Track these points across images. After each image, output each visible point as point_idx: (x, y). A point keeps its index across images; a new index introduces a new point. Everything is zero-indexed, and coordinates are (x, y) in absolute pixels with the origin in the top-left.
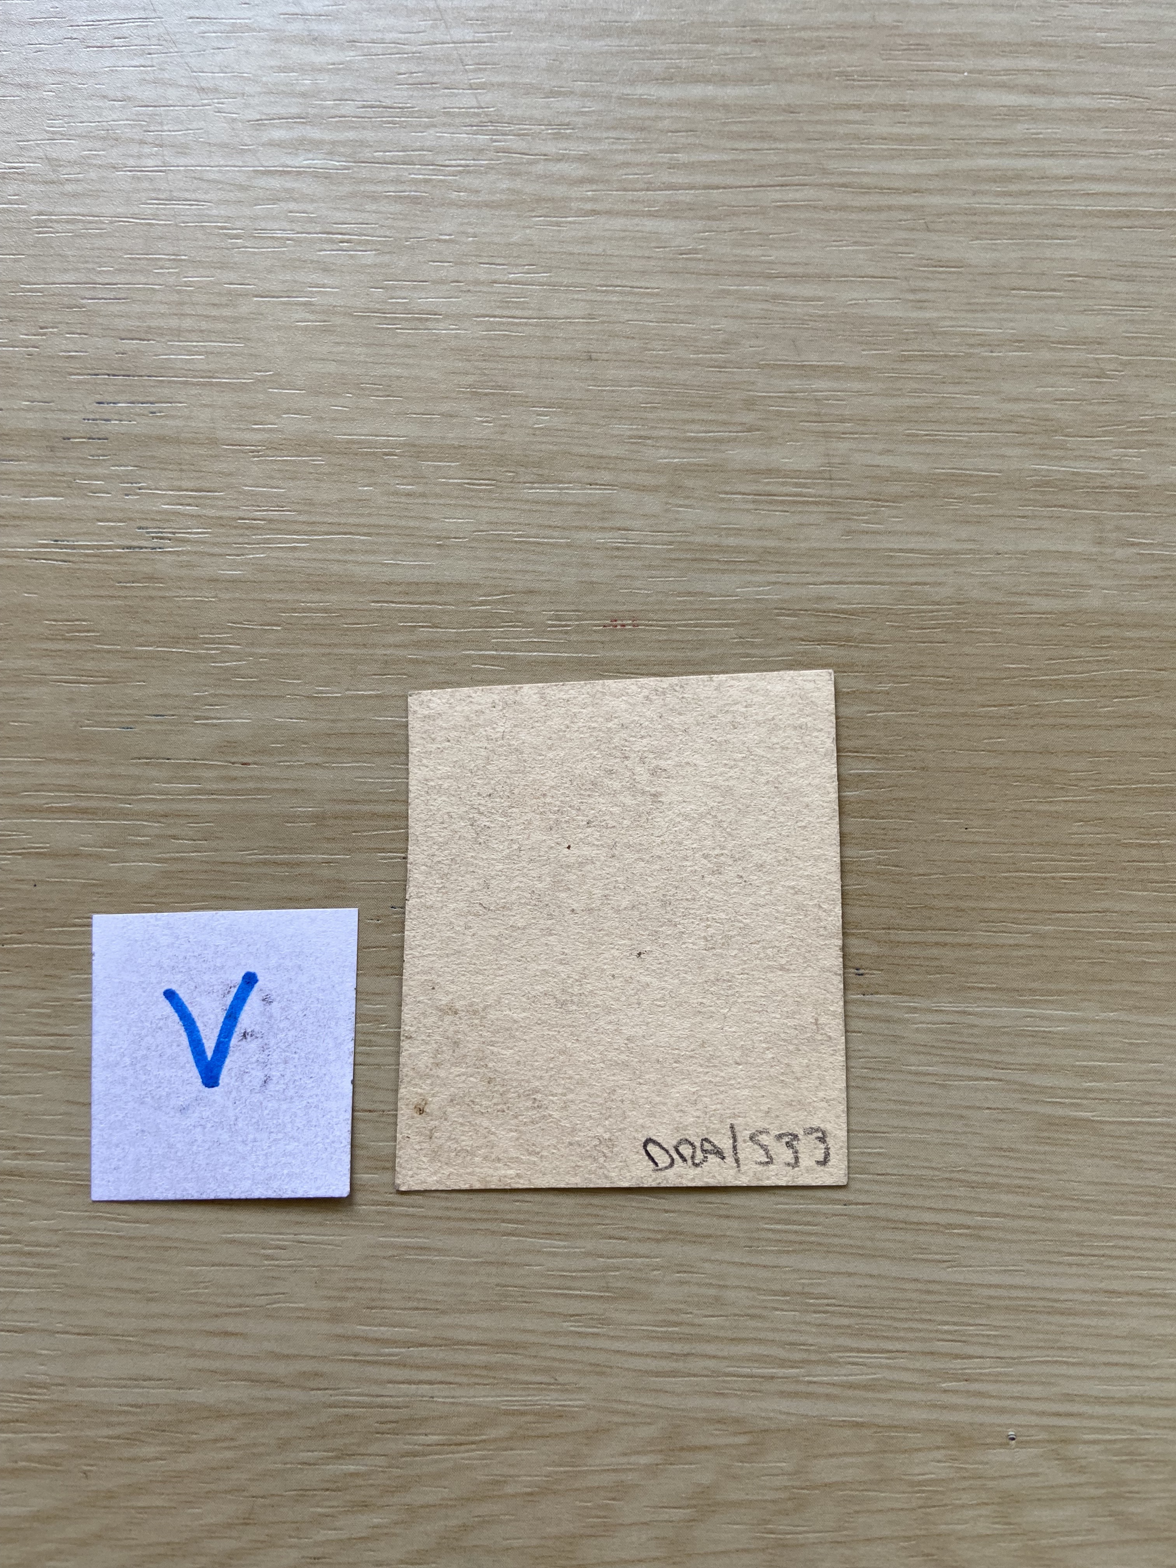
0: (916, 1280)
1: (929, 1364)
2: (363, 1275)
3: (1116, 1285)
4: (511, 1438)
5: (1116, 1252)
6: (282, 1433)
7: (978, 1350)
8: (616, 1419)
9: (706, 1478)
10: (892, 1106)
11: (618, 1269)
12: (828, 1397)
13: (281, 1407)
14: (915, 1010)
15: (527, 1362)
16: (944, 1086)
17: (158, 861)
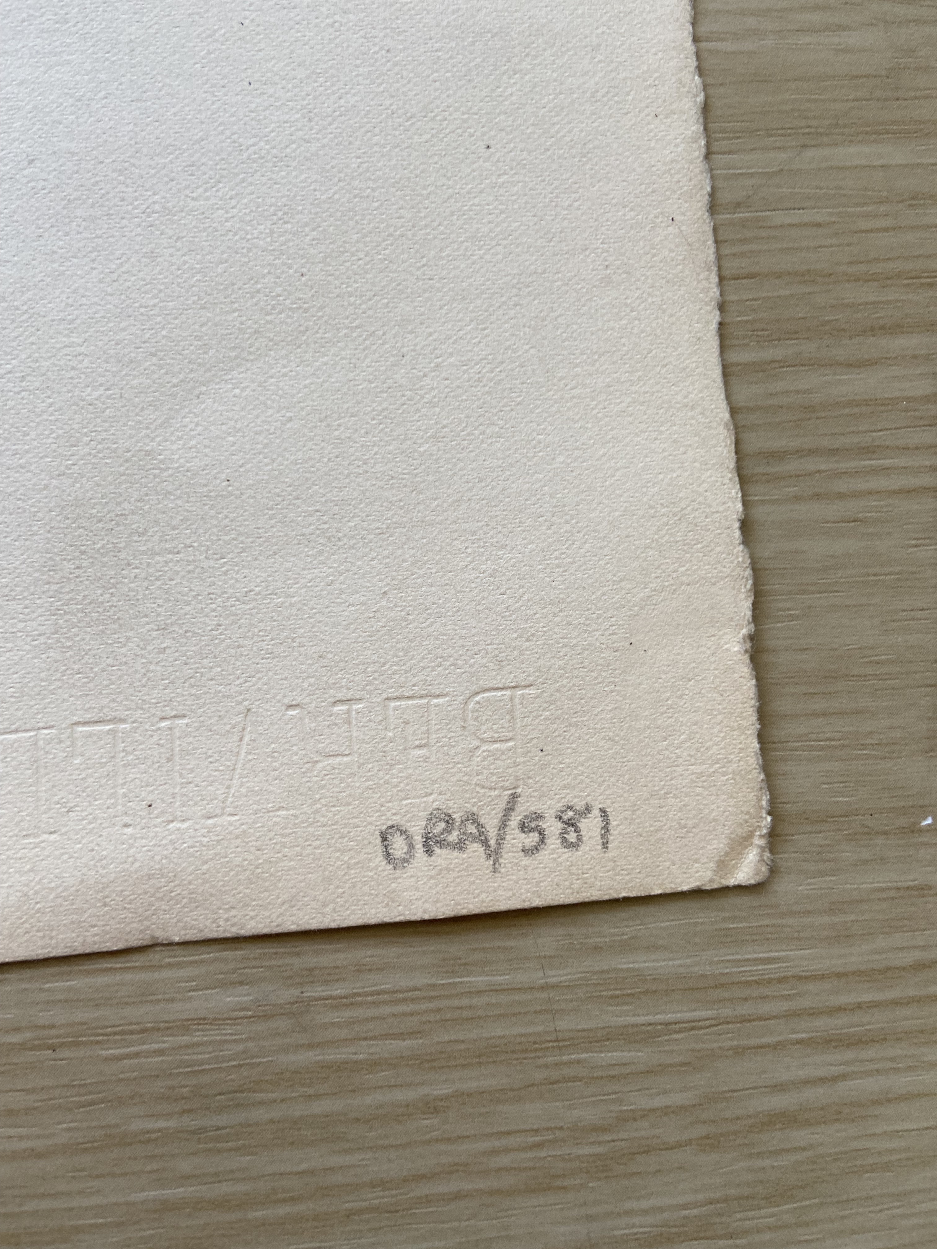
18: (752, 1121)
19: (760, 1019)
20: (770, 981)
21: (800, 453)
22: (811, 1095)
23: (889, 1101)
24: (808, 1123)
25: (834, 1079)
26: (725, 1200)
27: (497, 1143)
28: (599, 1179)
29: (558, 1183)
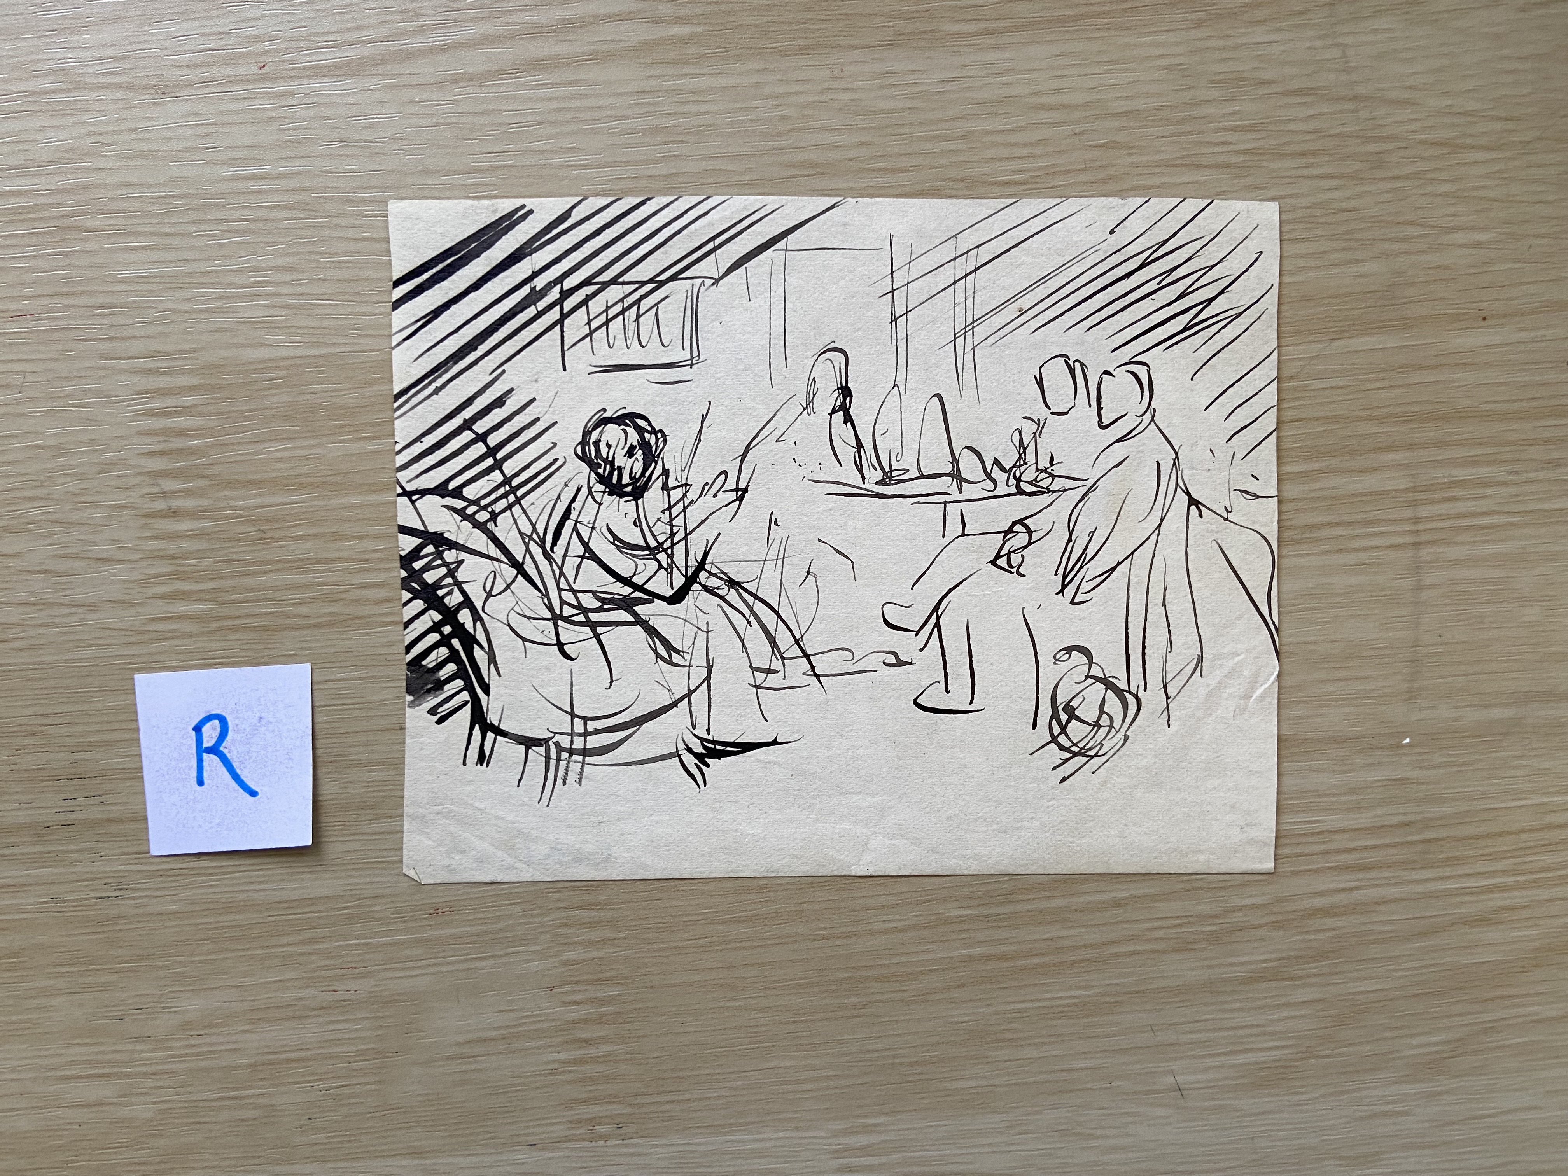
18: (1302, 913)
19: (1307, 855)
20: (1313, 834)
21: (1331, 525)
22: (1338, 898)
23: (1384, 902)
24: (1335, 915)
25: (1351, 889)
26: (1288, 958)
27: (1155, 924)
28: (1214, 945)
29: (1190, 947)
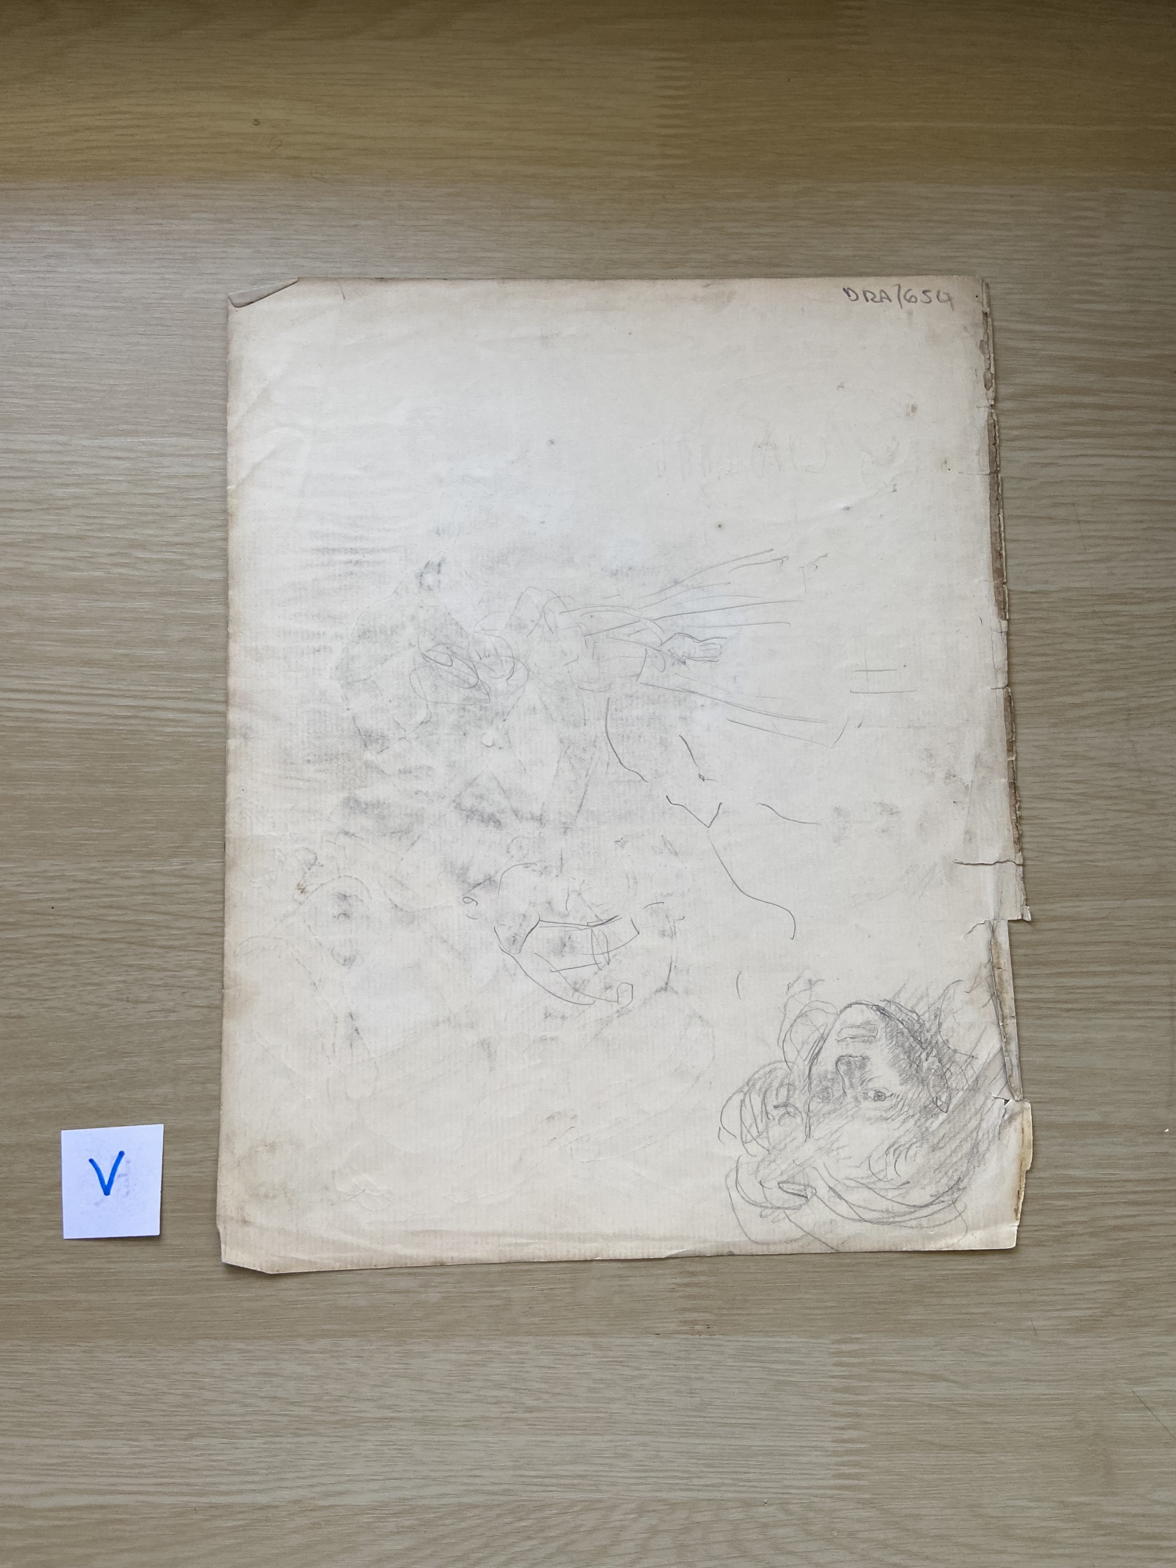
0: (730, 1445)
1: (735, 1476)
2: (525, 1452)
3: (804, 1444)
4: (581, 1510)
5: (804, 1431)
6: (498, 1512)
7: (754, 1471)
8: (620, 1502)
9: (654, 1522)
10: (721, 1379)
11: (620, 1446)
12: (699, 1490)
13: (496, 1502)
14: (729, 1341)
15: (587, 1482)
16: (741, 1371)
17: (439, 1292)
